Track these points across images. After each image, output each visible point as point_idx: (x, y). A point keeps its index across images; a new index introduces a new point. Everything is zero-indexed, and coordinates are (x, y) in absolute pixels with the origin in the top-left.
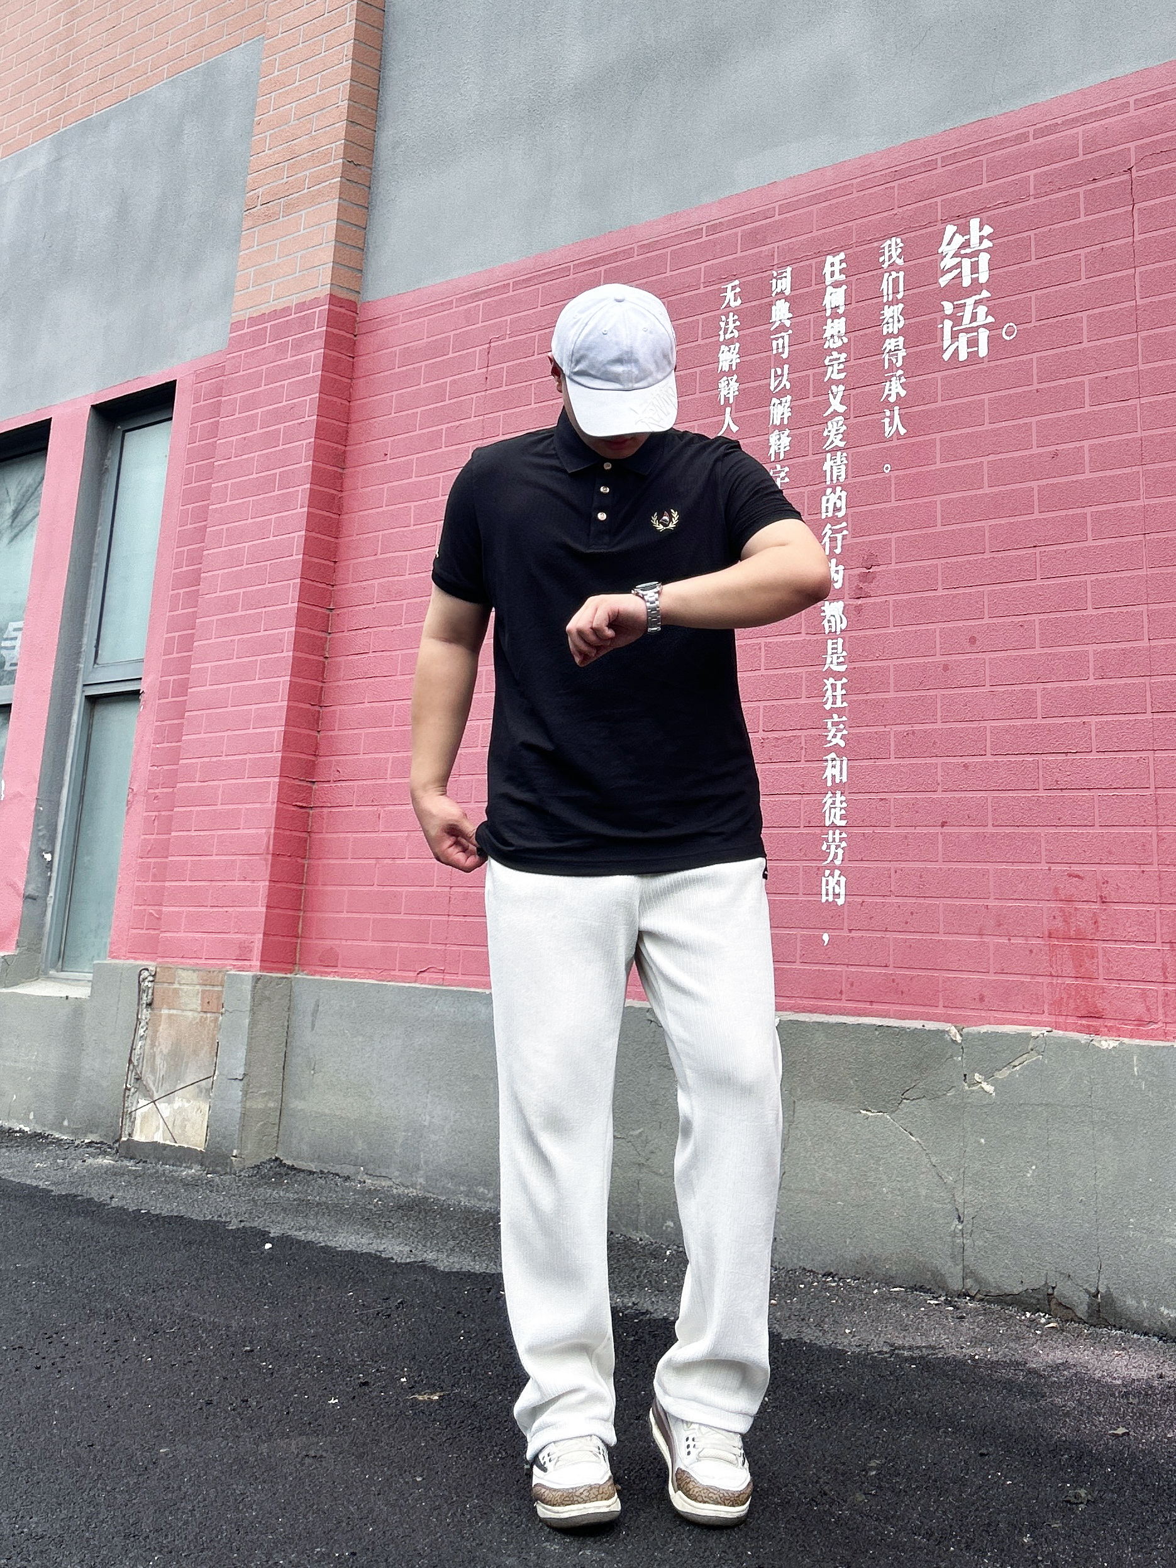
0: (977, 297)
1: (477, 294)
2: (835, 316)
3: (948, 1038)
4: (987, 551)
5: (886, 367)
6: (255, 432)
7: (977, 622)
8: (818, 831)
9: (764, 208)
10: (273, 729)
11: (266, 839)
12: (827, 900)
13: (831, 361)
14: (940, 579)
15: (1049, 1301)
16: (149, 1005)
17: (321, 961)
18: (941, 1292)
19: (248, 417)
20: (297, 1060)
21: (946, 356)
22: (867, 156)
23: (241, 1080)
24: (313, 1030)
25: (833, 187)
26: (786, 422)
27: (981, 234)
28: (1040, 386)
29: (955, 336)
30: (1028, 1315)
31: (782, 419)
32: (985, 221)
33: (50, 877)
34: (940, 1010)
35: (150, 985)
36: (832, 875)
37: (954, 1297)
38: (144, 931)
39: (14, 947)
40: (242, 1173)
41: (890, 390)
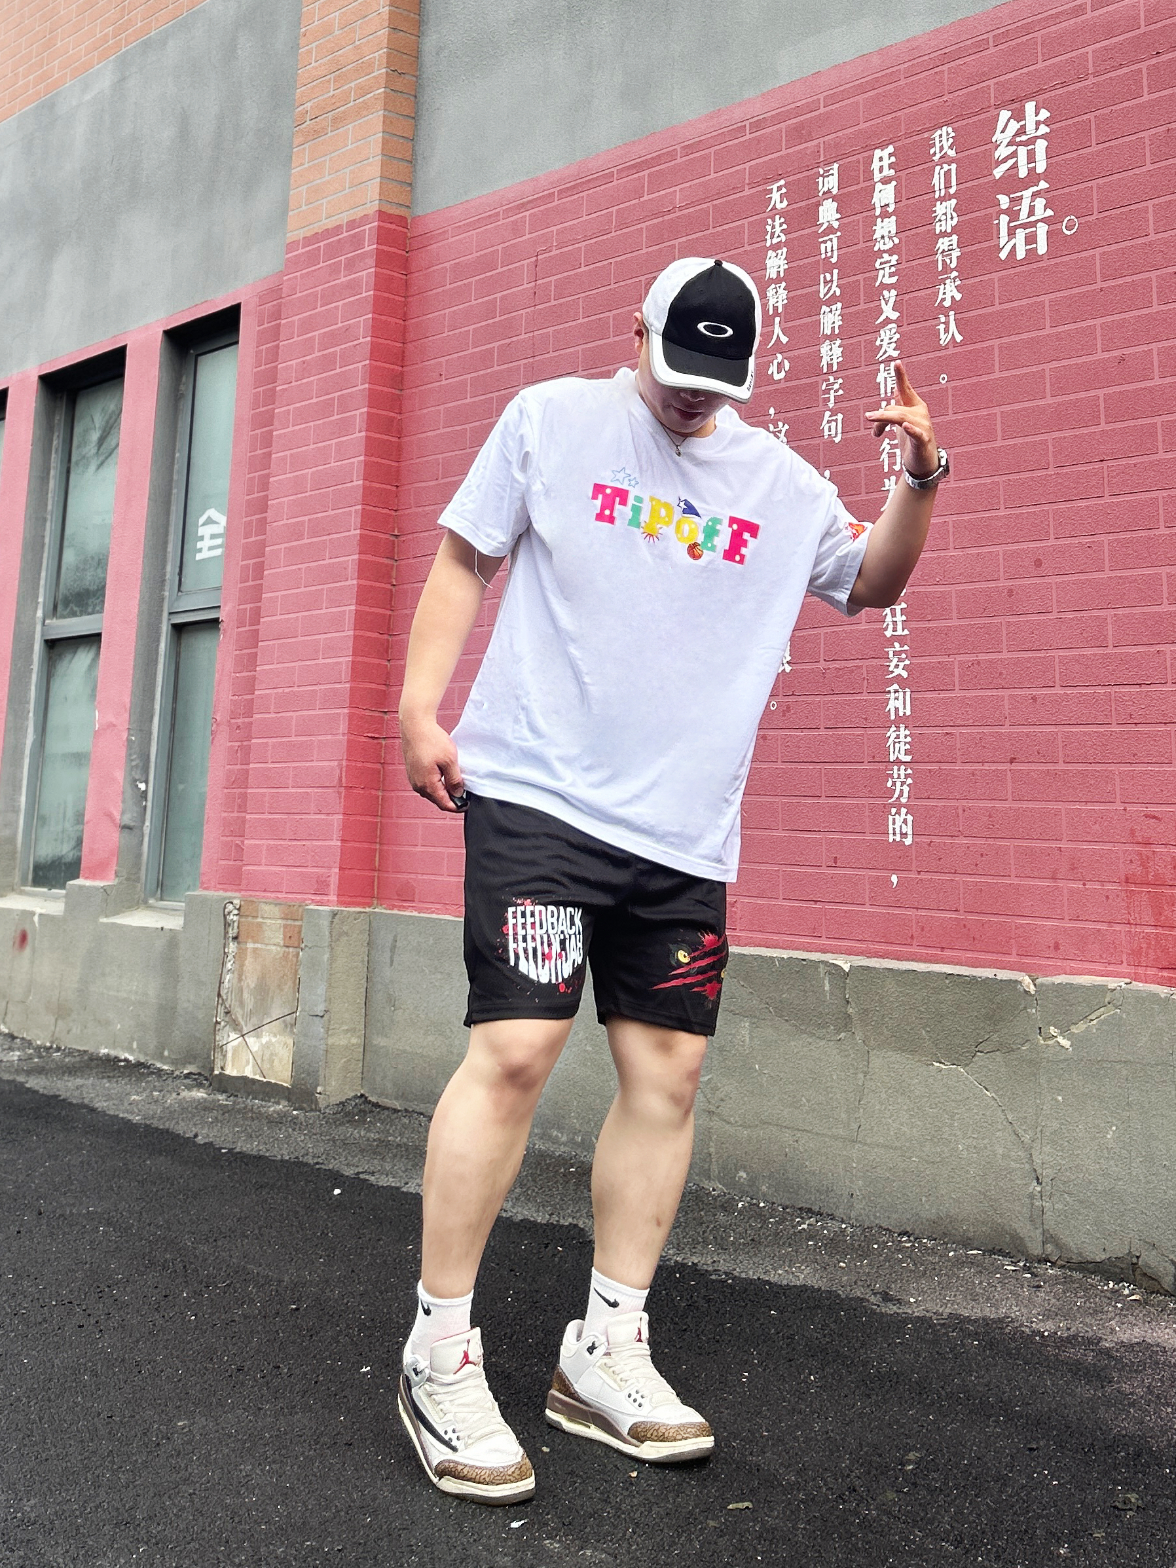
0: (1035, 189)
1: (523, 205)
2: (885, 215)
3: (1022, 990)
4: (1051, 466)
5: (940, 268)
6: (313, 356)
7: (1044, 544)
8: (882, 766)
9: (808, 100)
10: (341, 660)
11: (339, 771)
12: (894, 840)
13: (881, 264)
14: (1002, 498)
15: (1134, 1271)
16: (235, 938)
17: (398, 895)
18: (1020, 1256)
19: (306, 339)
20: (379, 998)
21: (1003, 255)
22: (915, 39)
23: (322, 1017)
24: (391, 965)
25: (880, 74)
26: (837, 331)
27: (1038, 118)
28: (1105, 285)
29: (1011, 233)
30: (1111, 1284)
31: (833, 328)
32: (1041, 104)
33: (145, 807)
34: (1013, 958)
35: (235, 918)
36: (898, 812)
37: (1034, 1262)
38: (231, 863)
39: (113, 876)
40: (327, 1111)
41: (944, 294)
